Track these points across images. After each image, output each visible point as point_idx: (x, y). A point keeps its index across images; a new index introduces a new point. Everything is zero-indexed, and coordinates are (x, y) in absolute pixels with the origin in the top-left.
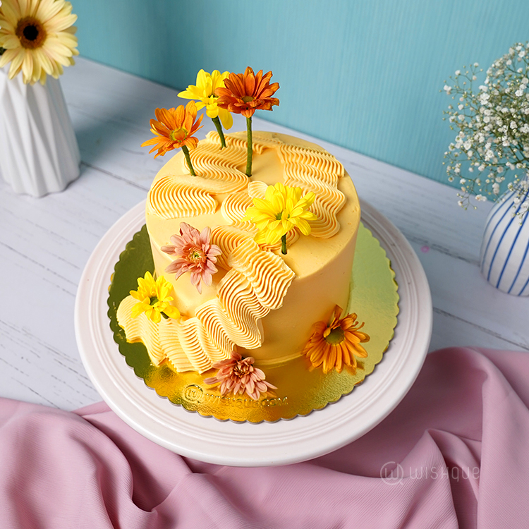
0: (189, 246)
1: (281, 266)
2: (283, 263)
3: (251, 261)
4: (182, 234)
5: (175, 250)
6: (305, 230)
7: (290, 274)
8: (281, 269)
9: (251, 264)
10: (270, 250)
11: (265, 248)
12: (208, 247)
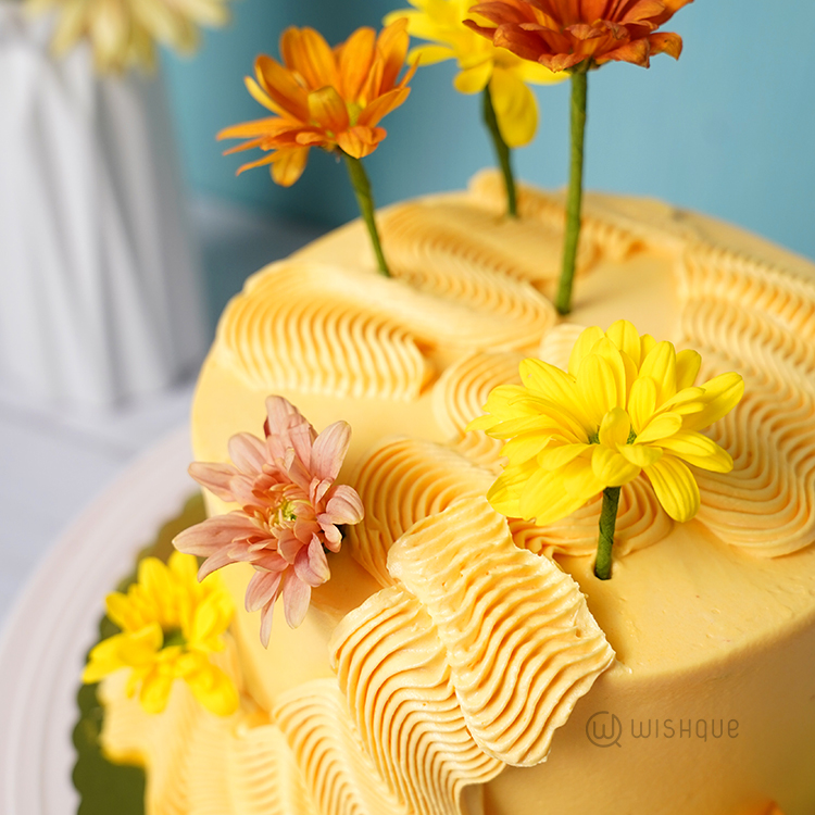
0: (276, 476)
1: (568, 613)
2: (578, 606)
3: (466, 573)
4: (267, 432)
5: (233, 483)
6: (673, 498)
7: (596, 648)
8: (569, 624)
9: (461, 582)
10: (550, 551)
11: (537, 544)
12: (324, 488)
